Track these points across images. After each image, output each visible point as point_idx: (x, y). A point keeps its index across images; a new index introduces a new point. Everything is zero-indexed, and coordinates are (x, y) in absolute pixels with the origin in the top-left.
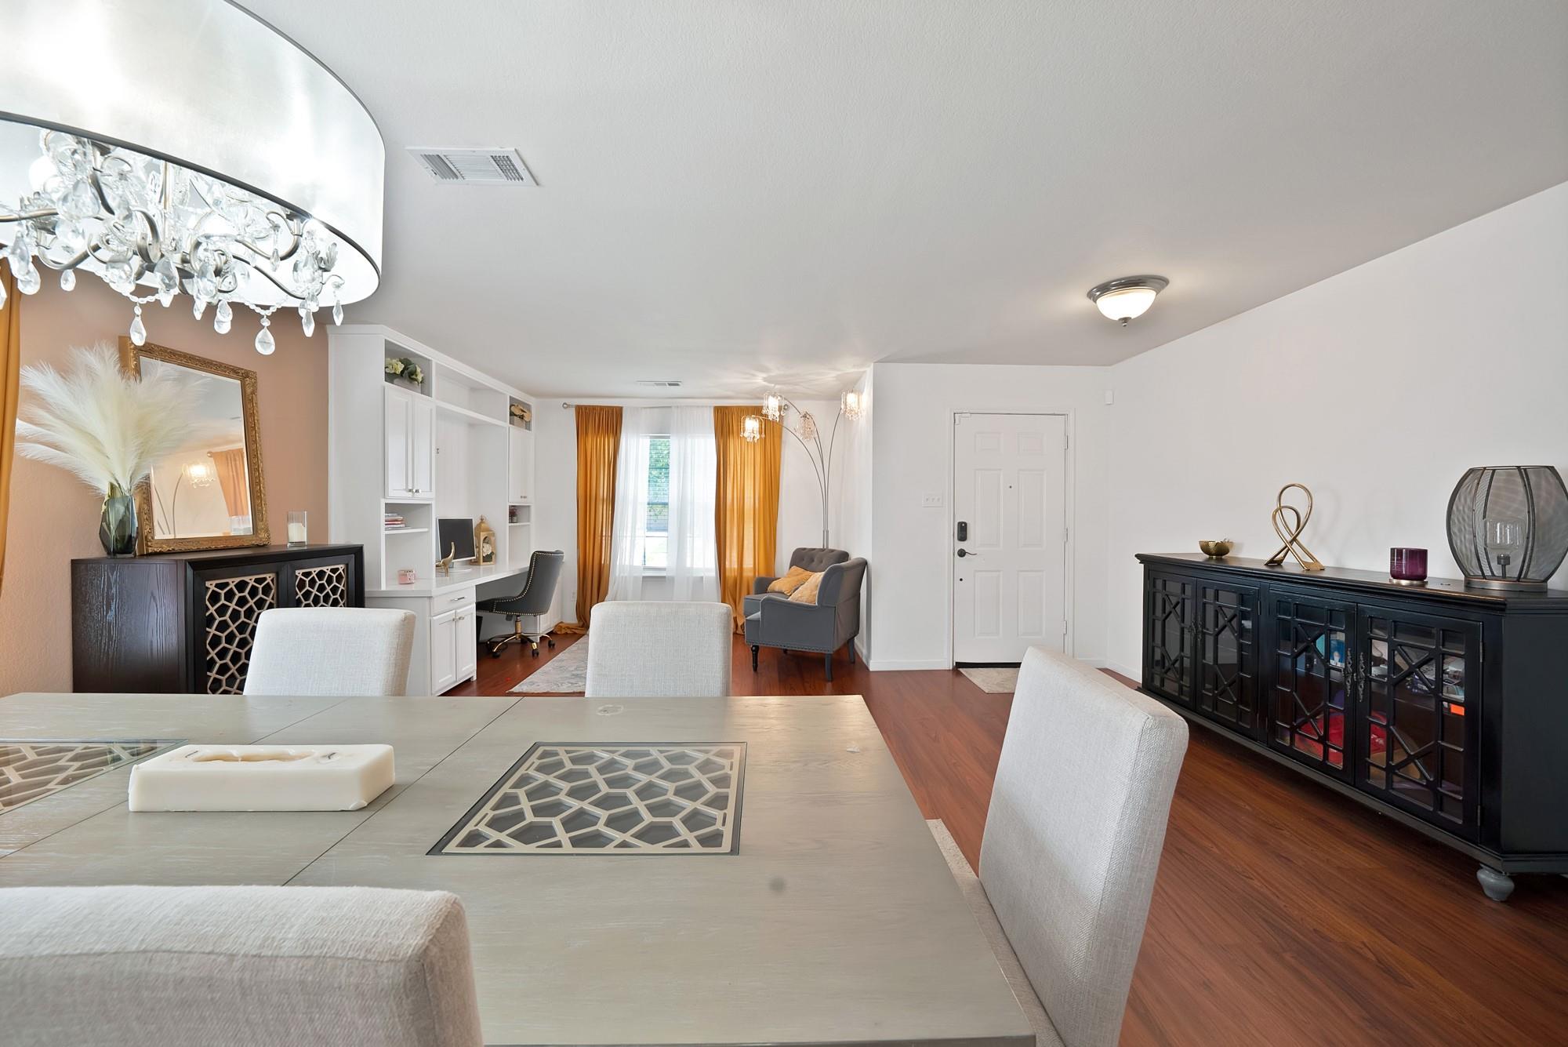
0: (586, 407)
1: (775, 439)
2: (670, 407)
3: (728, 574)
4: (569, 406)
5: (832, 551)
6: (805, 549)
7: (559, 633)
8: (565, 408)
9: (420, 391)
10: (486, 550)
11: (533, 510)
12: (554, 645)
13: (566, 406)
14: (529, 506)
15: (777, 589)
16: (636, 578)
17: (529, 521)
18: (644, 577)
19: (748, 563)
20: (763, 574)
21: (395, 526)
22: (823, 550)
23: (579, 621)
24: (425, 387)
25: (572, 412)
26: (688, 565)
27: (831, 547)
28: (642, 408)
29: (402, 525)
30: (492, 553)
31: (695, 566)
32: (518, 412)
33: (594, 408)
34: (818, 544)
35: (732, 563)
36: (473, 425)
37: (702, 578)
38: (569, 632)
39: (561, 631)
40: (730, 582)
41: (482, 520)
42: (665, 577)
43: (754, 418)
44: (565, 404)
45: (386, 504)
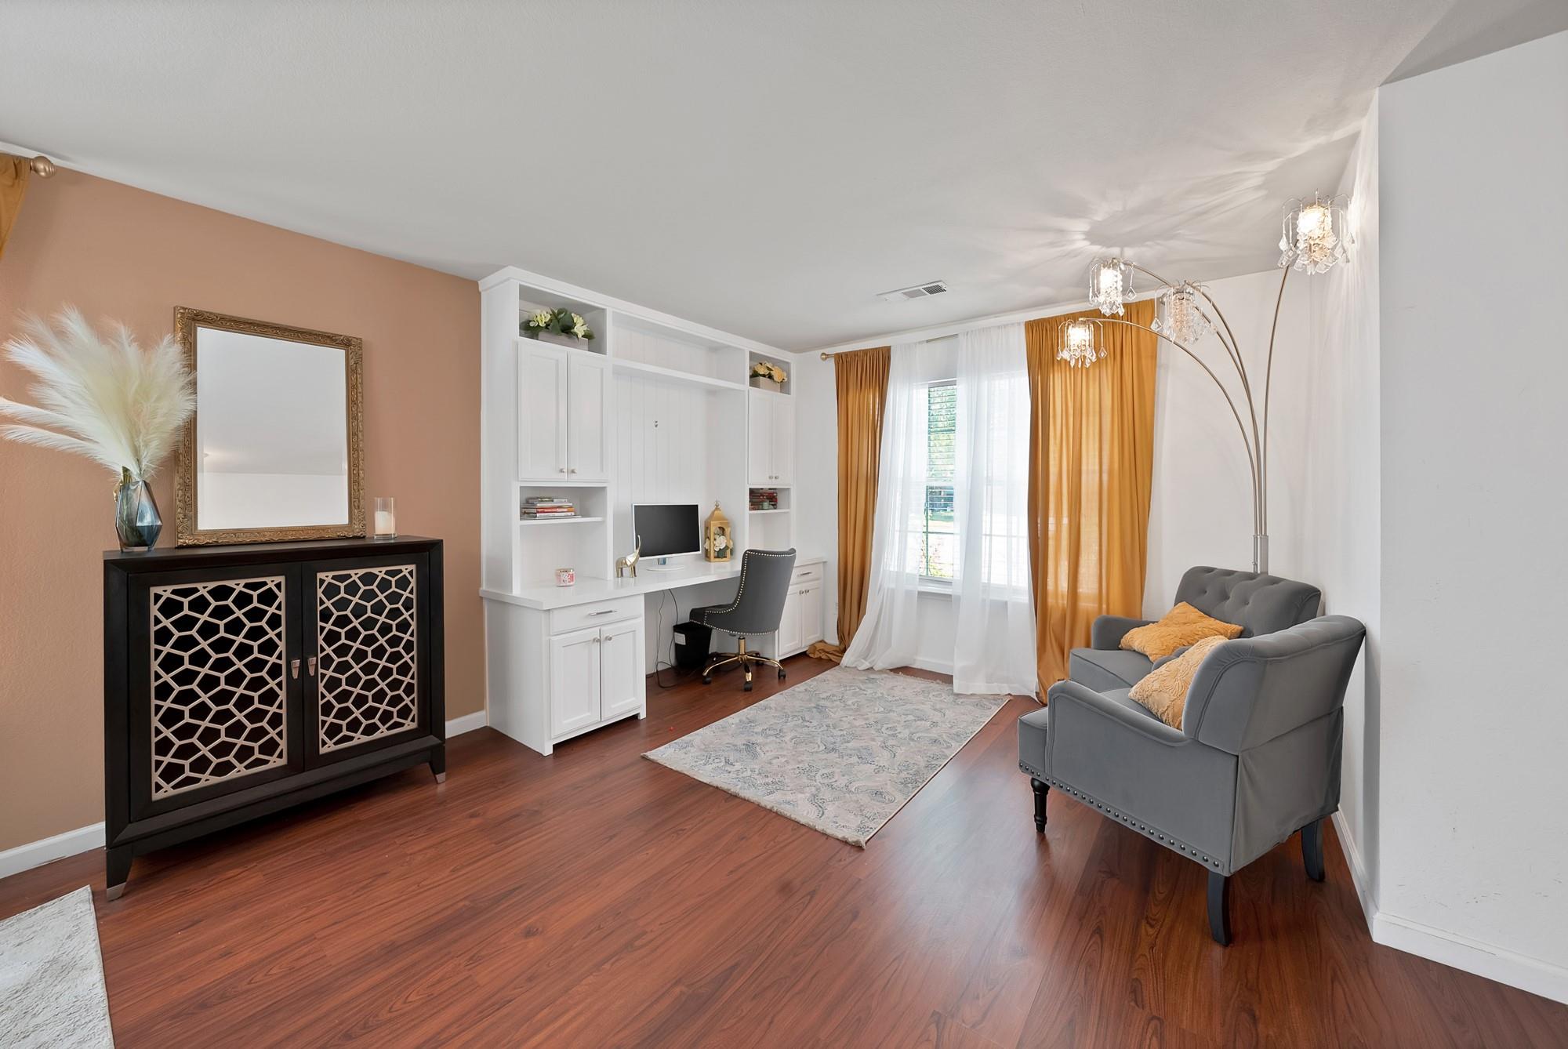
0: (846, 354)
1: (1144, 361)
2: (956, 335)
3: (1051, 601)
4: (828, 356)
5: (1275, 581)
6: (1210, 570)
7: (811, 655)
8: (823, 359)
9: (587, 348)
10: (721, 542)
11: (793, 495)
12: (784, 676)
13: (826, 356)
14: (788, 489)
15: (1136, 646)
16: (908, 593)
17: (789, 508)
18: (920, 593)
19: (1088, 585)
20: (1117, 611)
21: (556, 514)
22: (1250, 577)
23: (840, 643)
24: (593, 340)
25: (831, 365)
26: (984, 579)
27: (1274, 571)
28: (915, 344)
29: (569, 514)
30: (727, 547)
31: (992, 582)
32: (762, 371)
33: (855, 354)
34: (1241, 561)
35: (1058, 581)
36: (712, 392)
37: (1006, 603)
38: (824, 657)
39: (814, 653)
40: (1054, 617)
41: (717, 506)
42: (950, 596)
43: (1084, 323)
44: (823, 354)
45: (521, 487)
